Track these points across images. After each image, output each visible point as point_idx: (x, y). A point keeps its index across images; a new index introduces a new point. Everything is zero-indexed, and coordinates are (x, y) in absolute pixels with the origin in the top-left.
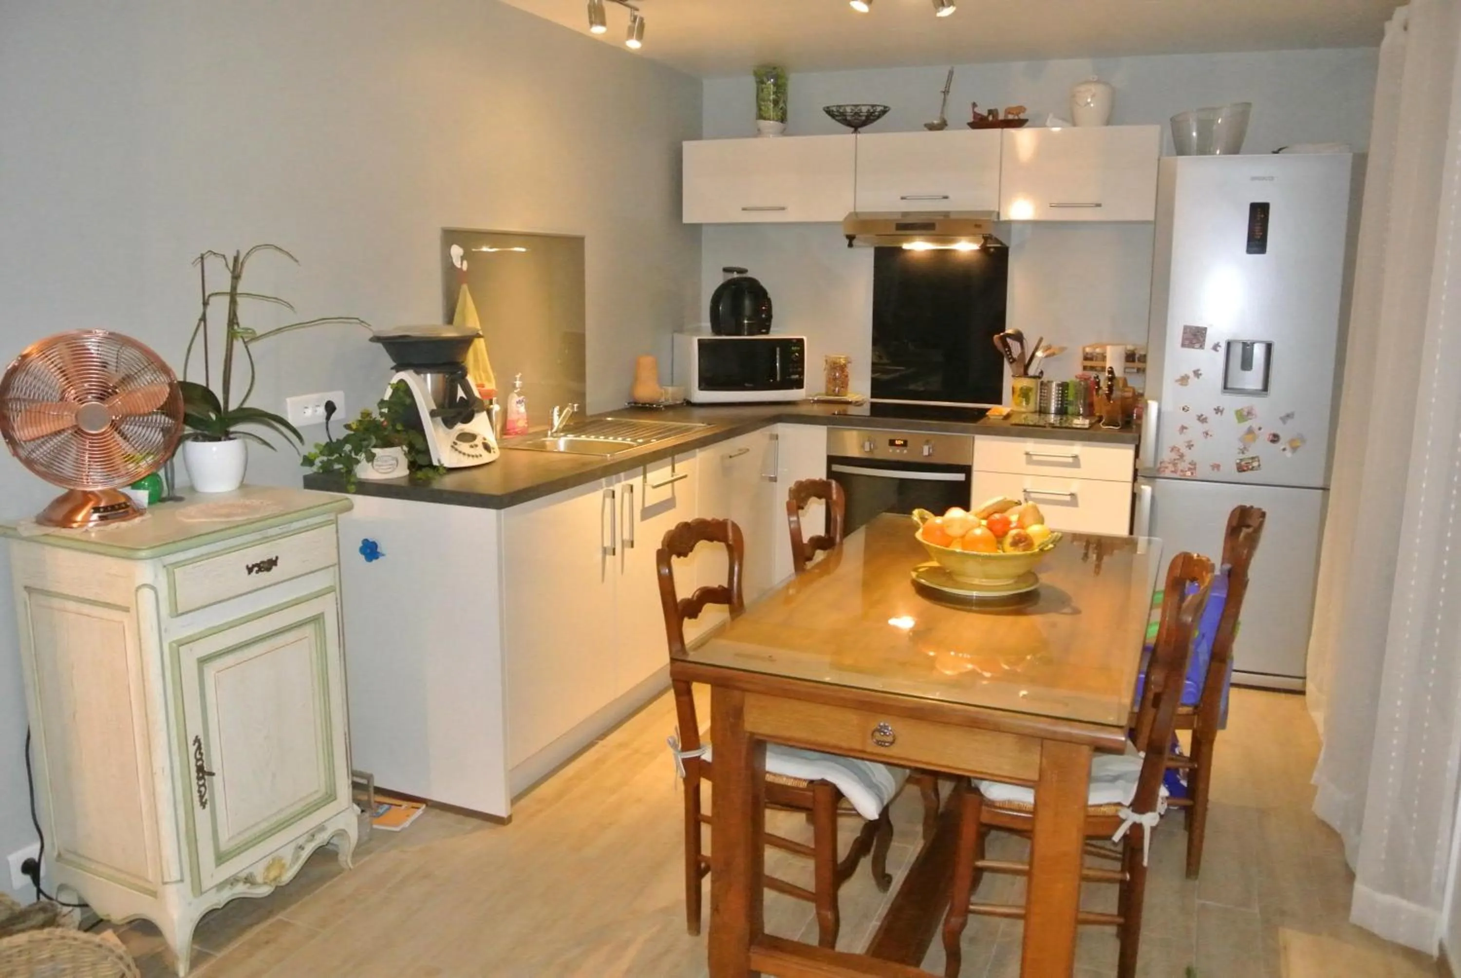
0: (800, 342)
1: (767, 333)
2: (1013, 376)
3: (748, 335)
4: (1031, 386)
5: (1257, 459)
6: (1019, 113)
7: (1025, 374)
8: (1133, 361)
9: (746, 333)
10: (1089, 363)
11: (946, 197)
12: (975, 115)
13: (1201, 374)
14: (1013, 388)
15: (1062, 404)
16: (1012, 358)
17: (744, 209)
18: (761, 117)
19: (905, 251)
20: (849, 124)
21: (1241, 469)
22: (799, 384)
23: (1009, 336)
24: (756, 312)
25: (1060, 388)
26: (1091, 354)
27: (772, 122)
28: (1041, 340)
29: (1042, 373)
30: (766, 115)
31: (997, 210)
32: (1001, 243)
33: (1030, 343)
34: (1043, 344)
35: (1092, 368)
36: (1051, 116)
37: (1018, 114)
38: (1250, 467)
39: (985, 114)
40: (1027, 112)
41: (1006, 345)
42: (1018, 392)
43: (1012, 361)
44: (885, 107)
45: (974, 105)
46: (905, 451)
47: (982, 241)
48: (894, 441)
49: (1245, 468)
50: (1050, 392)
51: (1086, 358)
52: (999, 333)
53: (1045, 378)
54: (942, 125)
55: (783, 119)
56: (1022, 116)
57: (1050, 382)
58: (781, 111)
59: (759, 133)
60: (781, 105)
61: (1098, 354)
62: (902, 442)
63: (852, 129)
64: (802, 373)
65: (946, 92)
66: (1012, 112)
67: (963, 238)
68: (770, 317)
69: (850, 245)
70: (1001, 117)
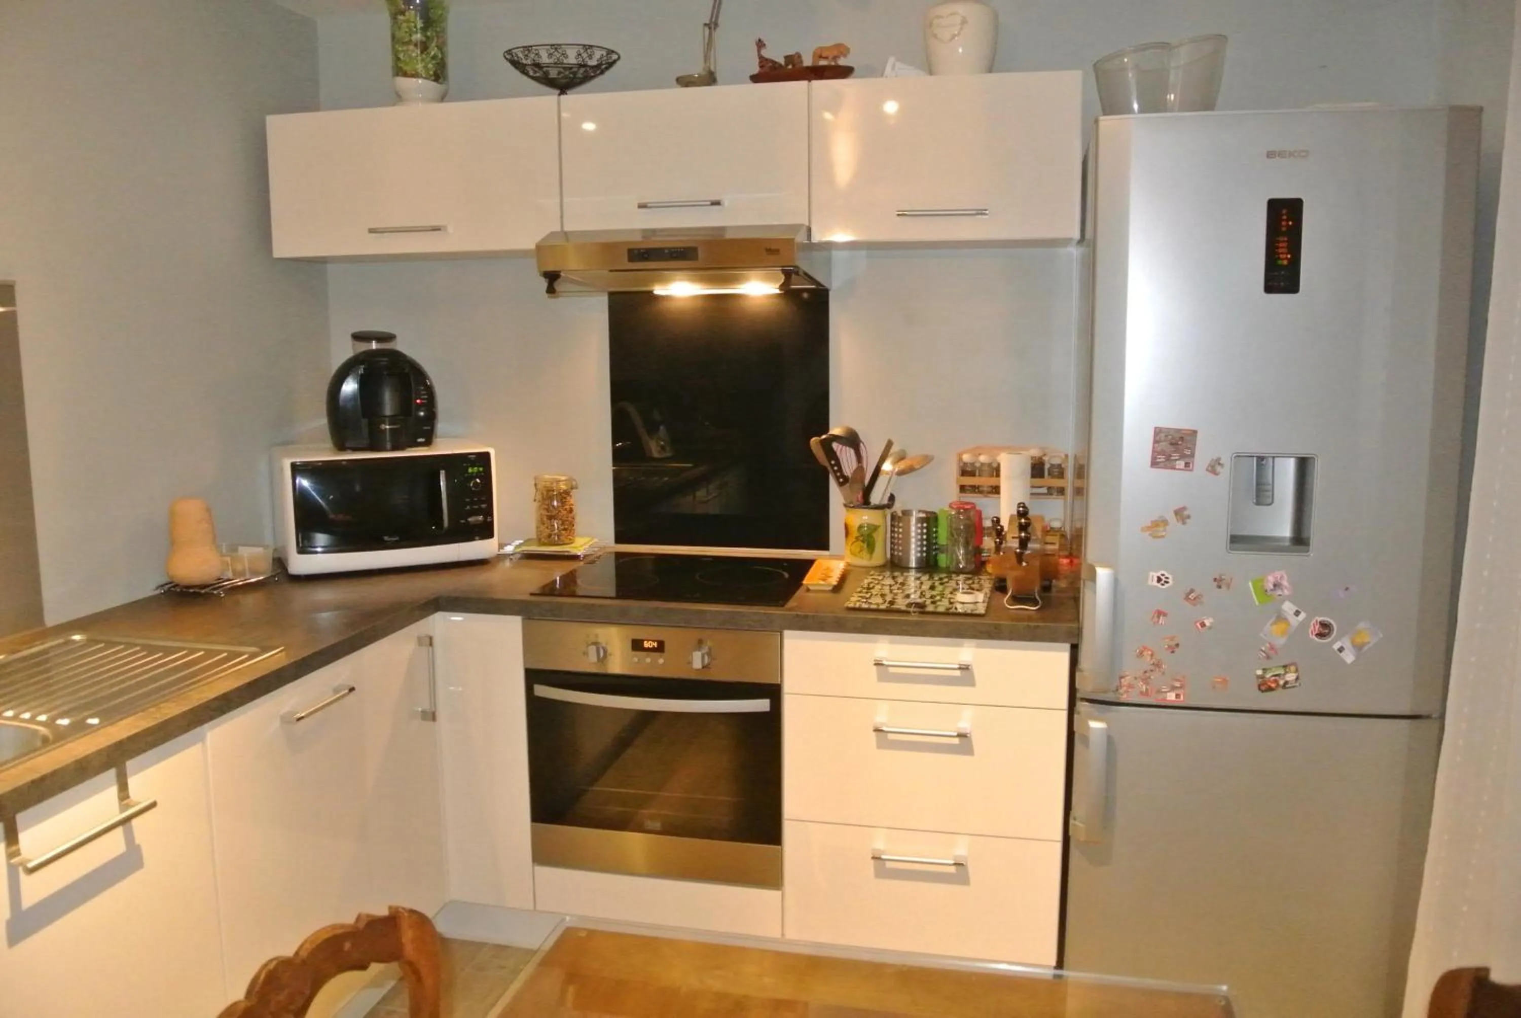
0: (483, 459)
1: (428, 443)
2: (845, 505)
3: (395, 448)
4: (877, 523)
5: (1293, 668)
6: (839, 57)
7: (866, 502)
8: (1041, 476)
9: (389, 446)
10: (969, 481)
11: (717, 203)
12: (763, 61)
13: (1189, 517)
14: (846, 527)
15: (928, 552)
16: (843, 476)
17: (372, 231)
18: (400, 71)
19: (658, 298)
20: (550, 83)
21: (1265, 687)
22: (486, 531)
23: (836, 438)
24: (405, 408)
25: (925, 525)
26: (973, 464)
27: (420, 81)
28: (889, 444)
29: (892, 498)
30: (407, 68)
31: (807, 224)
32: (818, 283)
33: (872, 451)
34: (894, 449)
35: (975, 489)
36: (891, 60)
37: (835, 58)
38: (1281, 682)
39: (782, 61)
40: (850, 57)
41: (831, 455)
42: (854, 533)
43: (843, 481)
44: (610, 52)
45: (760, 44)
46: (661, 661)
47: (782, 278)
48: (642, 641)
49: (1273, 685)
50: (907, 532)
51: (966, 471)
52: (820, 436)
53: (898, 507)
54: (710, 79)
55: (439, 75)
56: (842, 62)
57: (907, 513)
58: (434, 62)
59: (398, 98)
60: (433, 51)
61: (982, 464)
62: (656, 645)
63: (558, 92)
64: (489, 512)
65: (712, 25)
66: (824, 55)
67: (752, 273)
68: (431, 417)
69: (551, 290)
70: (808, 62)
